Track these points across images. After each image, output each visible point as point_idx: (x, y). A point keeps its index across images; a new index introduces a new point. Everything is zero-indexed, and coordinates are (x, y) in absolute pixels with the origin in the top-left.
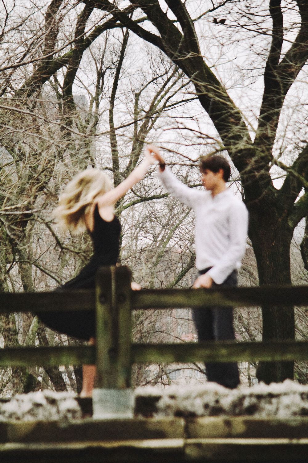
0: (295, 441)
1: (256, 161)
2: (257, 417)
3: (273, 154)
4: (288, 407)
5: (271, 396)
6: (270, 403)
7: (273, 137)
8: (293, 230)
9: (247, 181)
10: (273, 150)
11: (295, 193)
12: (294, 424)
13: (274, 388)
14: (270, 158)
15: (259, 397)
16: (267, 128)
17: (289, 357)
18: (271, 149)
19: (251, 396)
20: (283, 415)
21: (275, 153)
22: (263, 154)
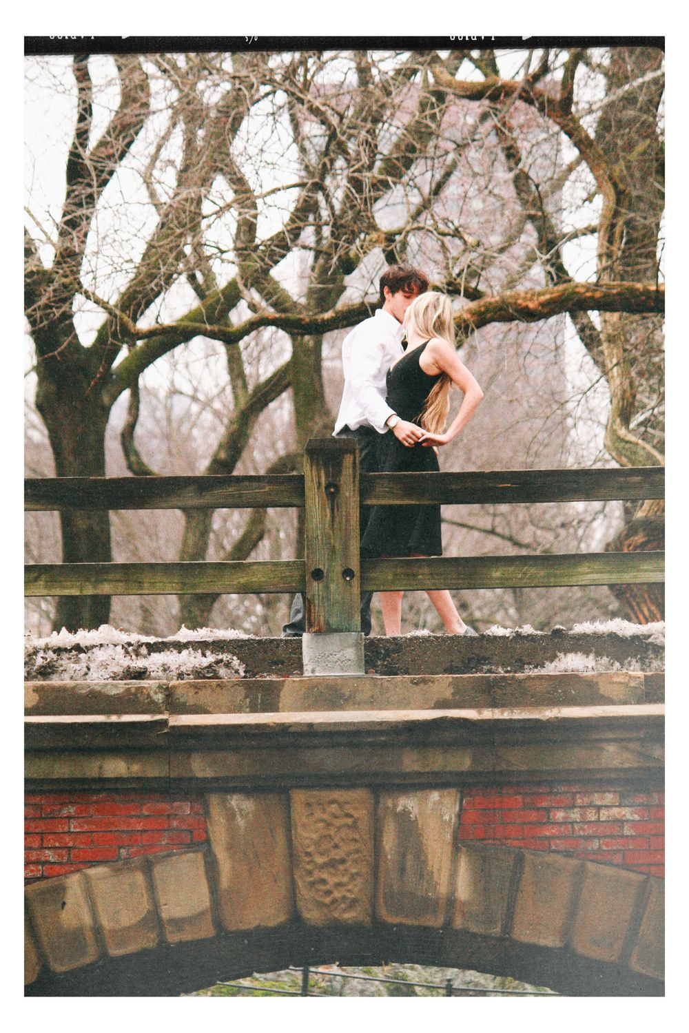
0: (114, 719)
1: (55, 291)
2: (55, 681)
3: (82, 280)
4: (104, 666)
5: (78, 648)
6: (77, 661)
7: (82, 253)
8: (110, 409)
9: (41, 322)
10: (82, 273)
11: (116, 342)
12: (114, 692)
13: (84, 637)
14: (77, 286)
15: (59, 651)
16: (72, 239)
17: (106, 589)
18: (78, 272)
19: (46, 649)
20: (97, 679)
21: (86, 281)
22: (64, 280)
